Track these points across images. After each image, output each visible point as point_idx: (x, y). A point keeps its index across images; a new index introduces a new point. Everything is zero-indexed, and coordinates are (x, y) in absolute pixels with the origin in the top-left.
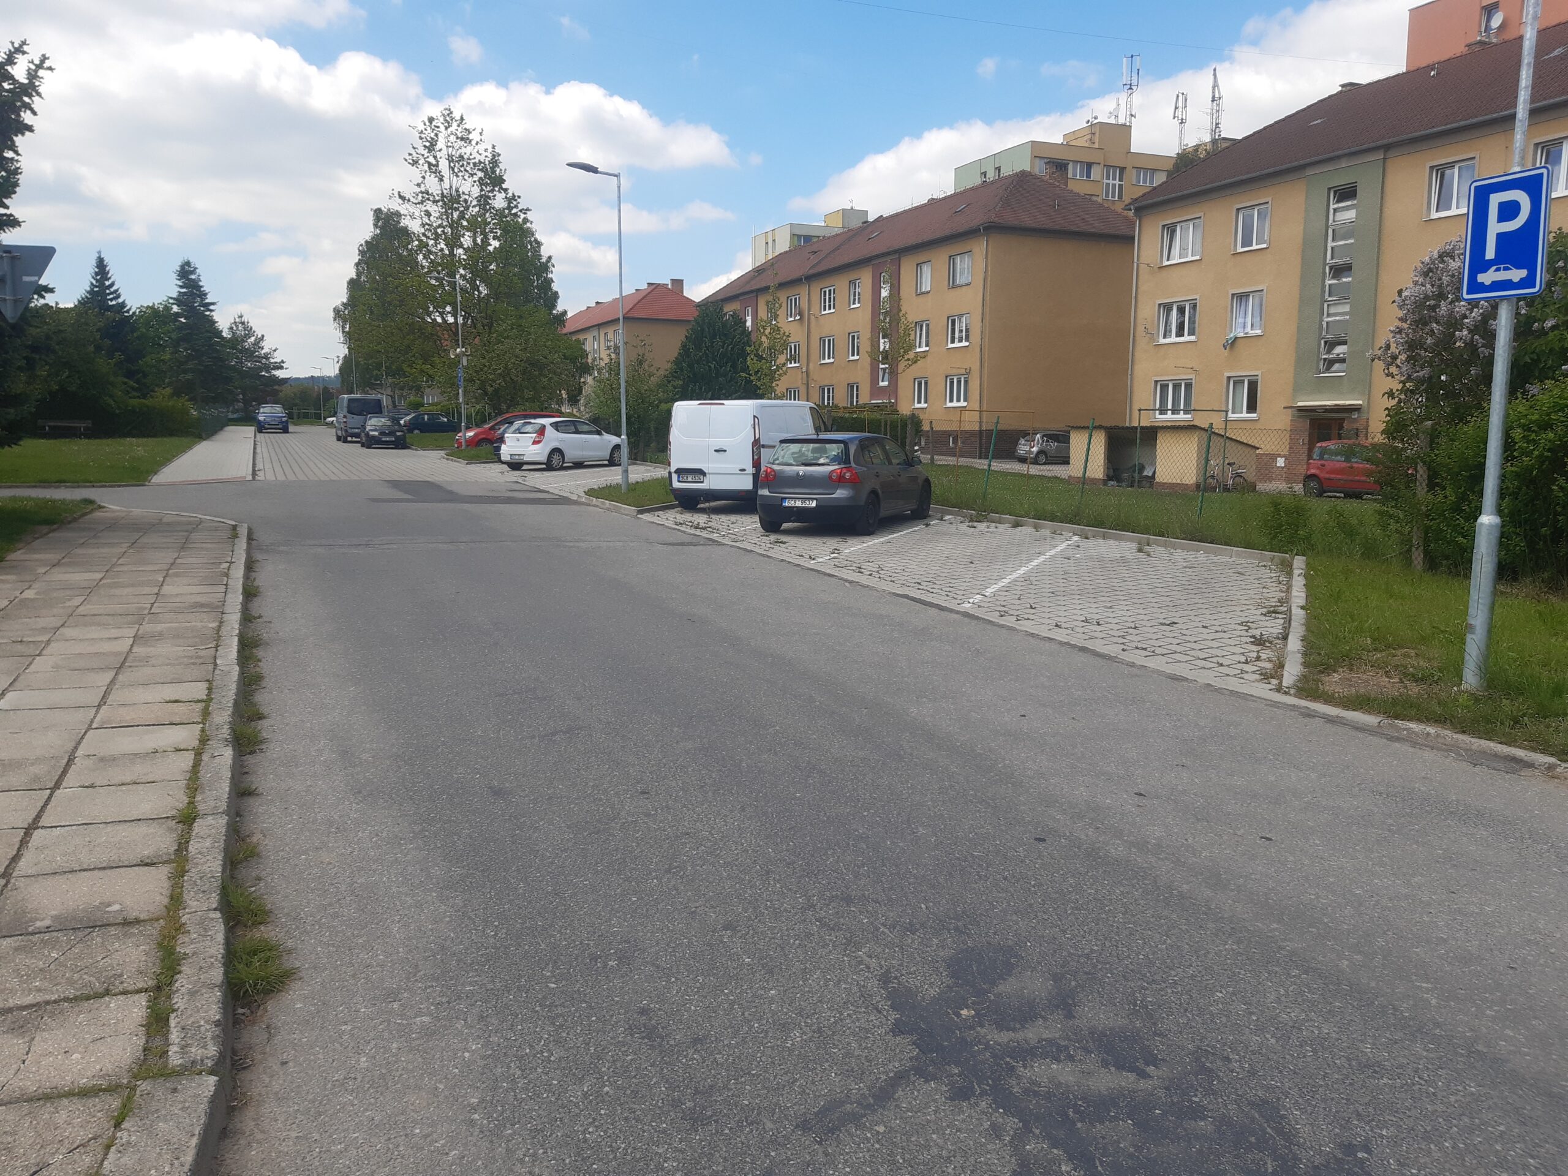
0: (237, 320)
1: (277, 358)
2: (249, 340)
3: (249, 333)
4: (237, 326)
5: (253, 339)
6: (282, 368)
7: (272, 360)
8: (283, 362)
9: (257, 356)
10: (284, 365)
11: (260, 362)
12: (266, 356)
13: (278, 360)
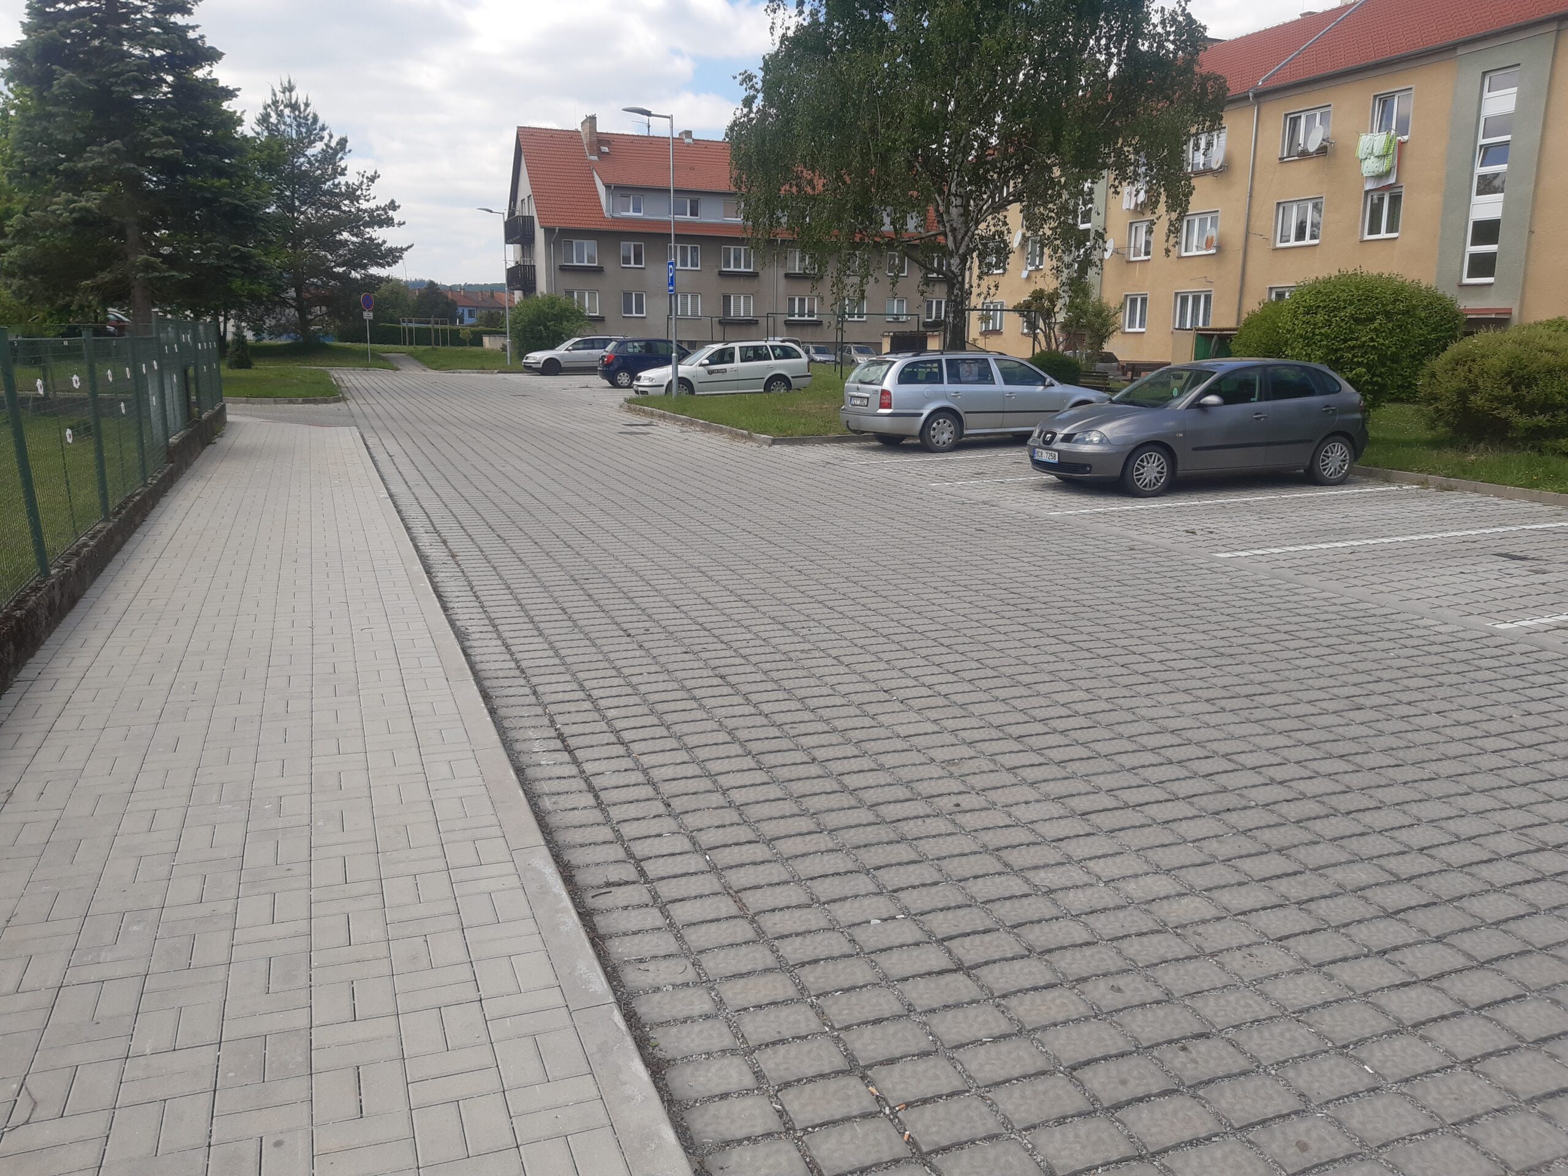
0: (280, 96)
1: (375, 199)
2: (309, 152)
3: (310, 128)
4: (280, 115)
5: (319, 146)
6: (389, 222)
7: (364, 205)
8: (393, 206)
9: (330, 192)
10: (396, 216)
11: (338, 208)
12: (352, 194)
13: (383, 202)
